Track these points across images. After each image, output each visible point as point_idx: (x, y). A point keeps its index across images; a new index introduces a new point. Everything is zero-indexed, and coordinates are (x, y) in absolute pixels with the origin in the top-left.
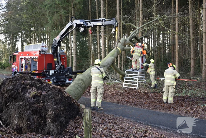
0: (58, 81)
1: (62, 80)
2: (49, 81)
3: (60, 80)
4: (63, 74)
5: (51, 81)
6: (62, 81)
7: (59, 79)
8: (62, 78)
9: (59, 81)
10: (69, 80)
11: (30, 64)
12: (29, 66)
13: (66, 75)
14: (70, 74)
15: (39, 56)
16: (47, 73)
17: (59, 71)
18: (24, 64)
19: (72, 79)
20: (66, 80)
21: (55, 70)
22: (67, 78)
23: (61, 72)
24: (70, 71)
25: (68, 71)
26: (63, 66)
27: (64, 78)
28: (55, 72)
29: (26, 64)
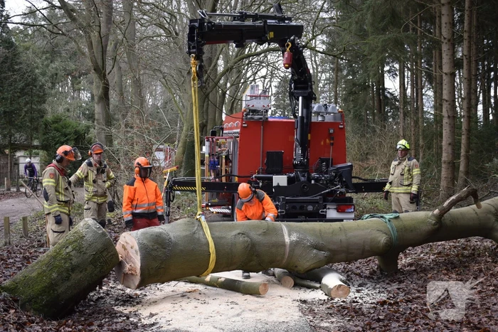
0: (295, 212)
1: (310, 208)
3: (302, 208)
4: (315, 189)
7: (298, 206)
8: (310, 202)
9: (298, 211)
10: (339, 210)
11: (232, 154)
12: (224, 161)
13: (327, 193)
14: (343, 190)
15: (242, 128)
16: (261, 184)
17: (302, 179)
18: (207, 155)
19: (353, 207)
20: (329, 209)
21: (292, 175)
22: (332, 202)
23: (313, 182)
24: (344, 177)
25: (335, 177)
26: (327, 161)
27: (317, 202)
28: (290, 180)
29: (213, 155)
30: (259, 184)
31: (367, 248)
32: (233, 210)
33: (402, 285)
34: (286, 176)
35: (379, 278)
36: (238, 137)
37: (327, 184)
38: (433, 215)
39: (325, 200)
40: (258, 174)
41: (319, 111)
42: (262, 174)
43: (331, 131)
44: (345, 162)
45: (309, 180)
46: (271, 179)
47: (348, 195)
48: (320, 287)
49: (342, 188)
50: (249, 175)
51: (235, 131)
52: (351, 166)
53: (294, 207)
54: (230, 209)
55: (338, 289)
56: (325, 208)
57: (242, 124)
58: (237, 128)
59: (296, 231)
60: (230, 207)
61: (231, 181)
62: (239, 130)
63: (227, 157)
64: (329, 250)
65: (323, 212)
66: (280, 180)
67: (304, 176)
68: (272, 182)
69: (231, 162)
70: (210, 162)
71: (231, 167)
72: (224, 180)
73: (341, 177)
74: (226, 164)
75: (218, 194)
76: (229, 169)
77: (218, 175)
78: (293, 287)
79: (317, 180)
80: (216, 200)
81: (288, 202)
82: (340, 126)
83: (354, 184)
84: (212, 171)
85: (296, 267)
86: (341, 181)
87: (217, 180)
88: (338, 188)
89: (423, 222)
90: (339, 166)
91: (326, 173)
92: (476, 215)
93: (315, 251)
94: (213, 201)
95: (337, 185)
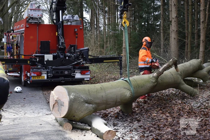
0: (58, 75)
1: (66, 73)
2: (40, 74)
3: (62, 72)
4: (69, 62)
5: (43, 75)
6: (66, 76)
7: (60, 71)
8: (66, 69)
9: (60, 74)
10: (82, 73)
11: (20, 43)
12: (15, 47)
13: (75, 64)
14: (84, 62)
15: (26, 27)
16: (38, 60)
17: (61, 56)
18: (5, 44)
19: (89, 71)
20: (76, 73)
21: (56, 54)
22: (78, 69)
23: (67, 58)
24: (84, 55)
25: (80, 55)
26: (74, 46)
27: (70, 69)
28: (54, 57)
29: (9, 43)
30: (37, 59)
31: (119, 100)
32: (21, 74)
33: (141, 123)
34: (52, 55)
35: (123, 118)
36: (23, 33)
37: (75, 59)
38: (154, 77)
39: (74, 68)
40: (36, 54)
41: (69, 19)
42: (38, 54)
43: (76, 30)
44: (84, 47)
45: (65, 57)
46: (44, 57)
47: (87, 65)
48: (91, 129)
49: (83, 61)
50: (30, 54)
51: (21, 30)
52: (88, 49)
53: (57, 72)
54: (19, 74)
55: (108, 133)
56: (74, 72)
57: (26, 25)
58: (23, 28)
59: (73, 92)
60: (19, 72)
61: (20, 58)
62: (24, 29)
63: (17, 45)
64: (96, 103)
65: (74, 74)
66: (49, 57)
67: (62, 55)
68: (44, 58)
69: (19, 47)
70: (7, 47)
71: (20, 50)
72: (15, 57)
73: (83, 55)
74: (17, 48)
75: (12, 65)
76: (18, 51)
77: (12, 55)
78: (72, 130)
79: (69, 57)
80: (11, 69)
81: (54, 69)
82: (81, 28)
83: (90, 59)
84: (8, 52)
85: (74, 116)
86: (83, 57)
87: (12, 57)
88: (81, 61)
89: (148, 81)
90: (82, 49)
91: (74, 53)
92: (172, 76)
93: (86, 105)
94: (9, 69)
95: (80, 60)
